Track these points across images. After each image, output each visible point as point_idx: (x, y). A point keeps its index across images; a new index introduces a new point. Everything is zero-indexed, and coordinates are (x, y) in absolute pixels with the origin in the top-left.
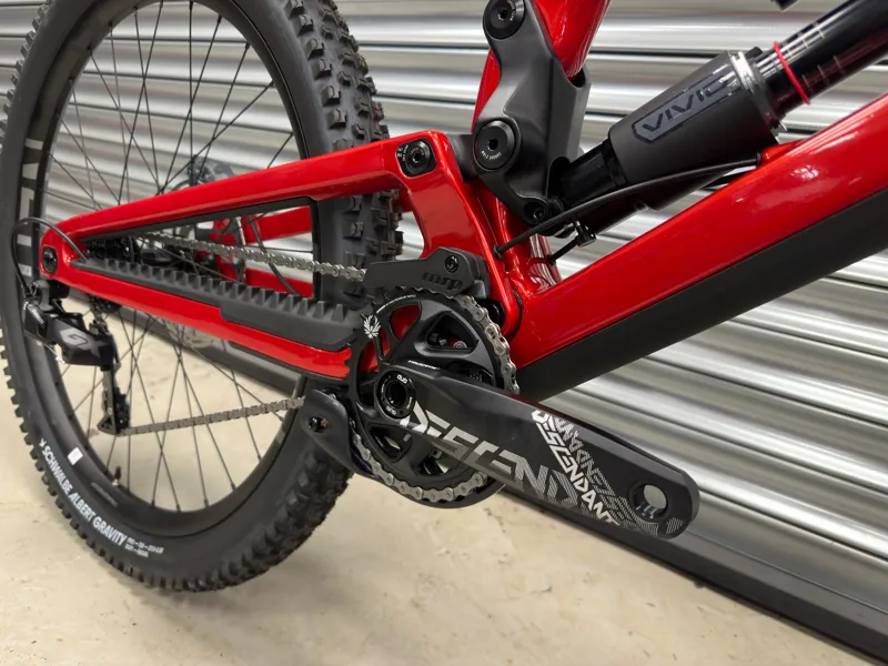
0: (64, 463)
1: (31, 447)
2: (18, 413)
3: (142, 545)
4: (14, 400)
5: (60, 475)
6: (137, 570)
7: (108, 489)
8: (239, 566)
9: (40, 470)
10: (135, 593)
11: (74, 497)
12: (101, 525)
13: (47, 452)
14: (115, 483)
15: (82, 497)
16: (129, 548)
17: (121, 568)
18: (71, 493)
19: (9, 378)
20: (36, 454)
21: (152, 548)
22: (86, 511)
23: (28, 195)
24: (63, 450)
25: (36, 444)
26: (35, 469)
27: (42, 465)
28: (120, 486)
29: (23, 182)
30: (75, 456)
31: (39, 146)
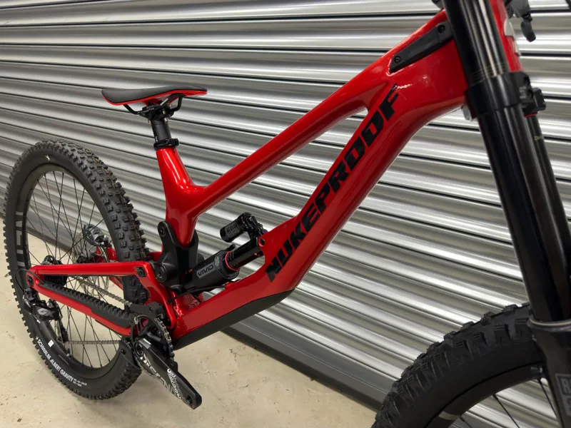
0: (47, 347)
1: (32, 339)
2: (26, 324)
3: (79, 382)
4: (23, 319)
5: (46, 352)
6: (78, 391)
7: (65, 358)
8: (112, 392)
9: (37, 349)
10: (79, 400)
11: (52, 361)
12: (63, 373)
13: (39, 342)
14: (68, 355)
15: (55, 361)
16: (74, 382)
17: (72, 390)
18: (51, 359)
19: (20, 309)
20: (35, 342)
21: (83, 383)
22: (57, 367)
23: (19, 233)
24: (46, 341)
25: (35, 338)
26: (35, 349)
27: (38, 347)
28: (70, 356)
29: (18, 228)
30: (51, 343)
31: (21, 214)
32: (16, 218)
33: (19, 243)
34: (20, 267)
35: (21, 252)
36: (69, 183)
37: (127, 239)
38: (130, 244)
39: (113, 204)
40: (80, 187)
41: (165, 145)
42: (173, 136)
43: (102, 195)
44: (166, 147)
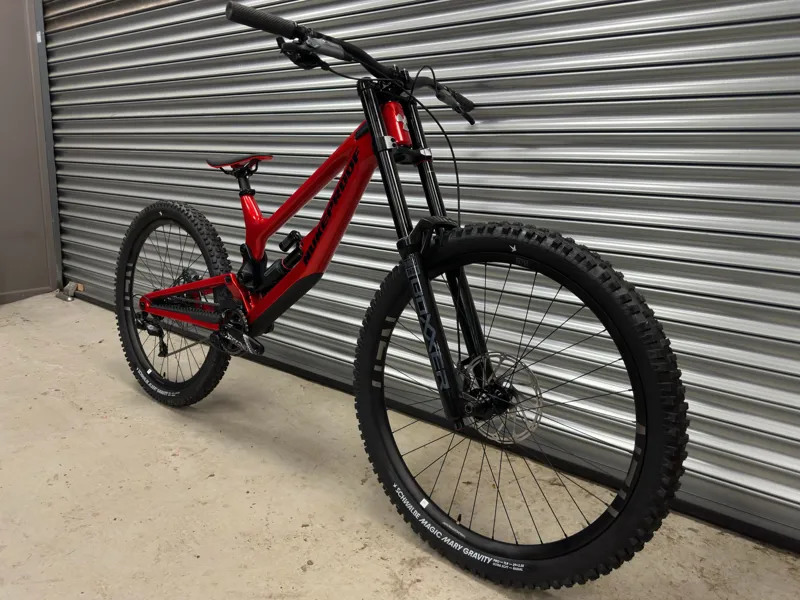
0: (146, 374)
1: (133, 371)
2: (128, 360)
3: (173, 393)
4: (126, 356)
5: (144, 379)
6: (172, 402)
7: (161, 380)
9: (137, 378)
11: (150, 384)
12: (159, 391)
13: (140, 372)
14: (163, 378)
15: (153, 384)
16: (169, 395)
17: (166, 404)
18: (148, 383)
19: (123, 348)
20: (135, 373)
21: (176, 393)
22: (154, 388)
23: (128, 282)
24: (145, 370)
25: (135, 370)
26: (135, 379)
27: (138, 376)
28: (165, 379)
29: (127, 278)
30: (149, 371)
31: (131, 265)
32: (128, 269)
33: (127, 291)
34: (126, 311)
35: (128, 298)
36: (175, 230)
37: (218, 263)
38: (220, 267)
39: (209, 240)
40: (184, 232)
41: (245, 192)
42: (252, 187)
43: (202, 234)
44: (247, 194)
